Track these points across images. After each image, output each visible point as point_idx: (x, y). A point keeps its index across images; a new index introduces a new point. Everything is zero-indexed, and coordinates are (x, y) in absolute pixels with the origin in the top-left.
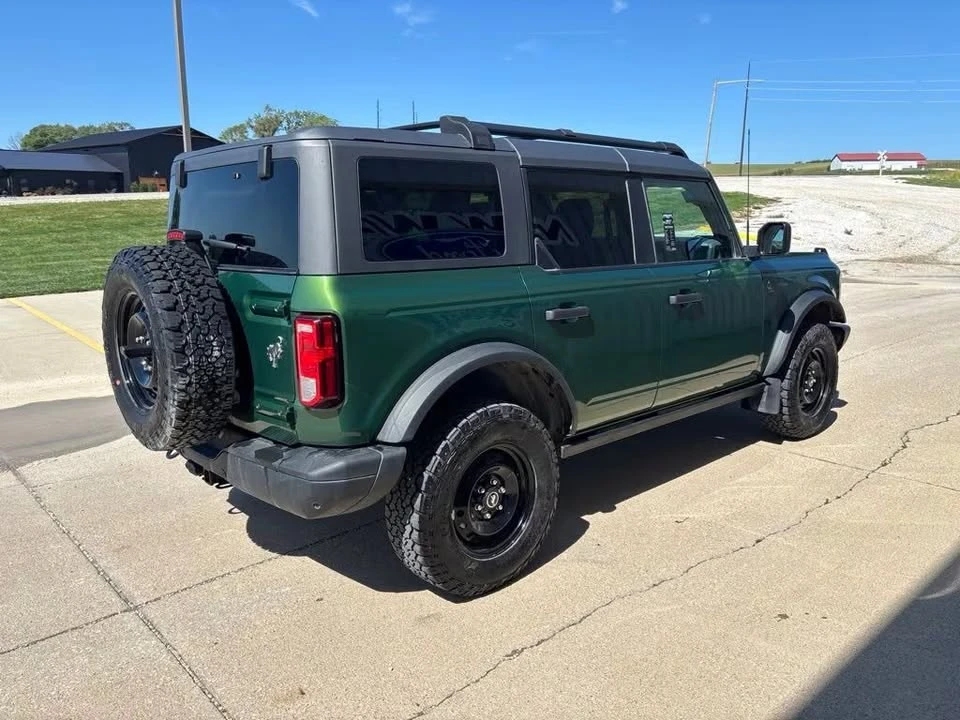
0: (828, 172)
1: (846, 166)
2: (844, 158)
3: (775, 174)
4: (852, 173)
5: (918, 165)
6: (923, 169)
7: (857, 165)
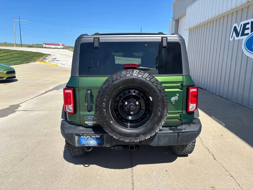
0: (42, 47)
1: (47, 46)
2: (46, 44)
3: (28, 47)
4: (48, 48)
5: (64, 47)
6: (65, 48)
7: (49, 46)
